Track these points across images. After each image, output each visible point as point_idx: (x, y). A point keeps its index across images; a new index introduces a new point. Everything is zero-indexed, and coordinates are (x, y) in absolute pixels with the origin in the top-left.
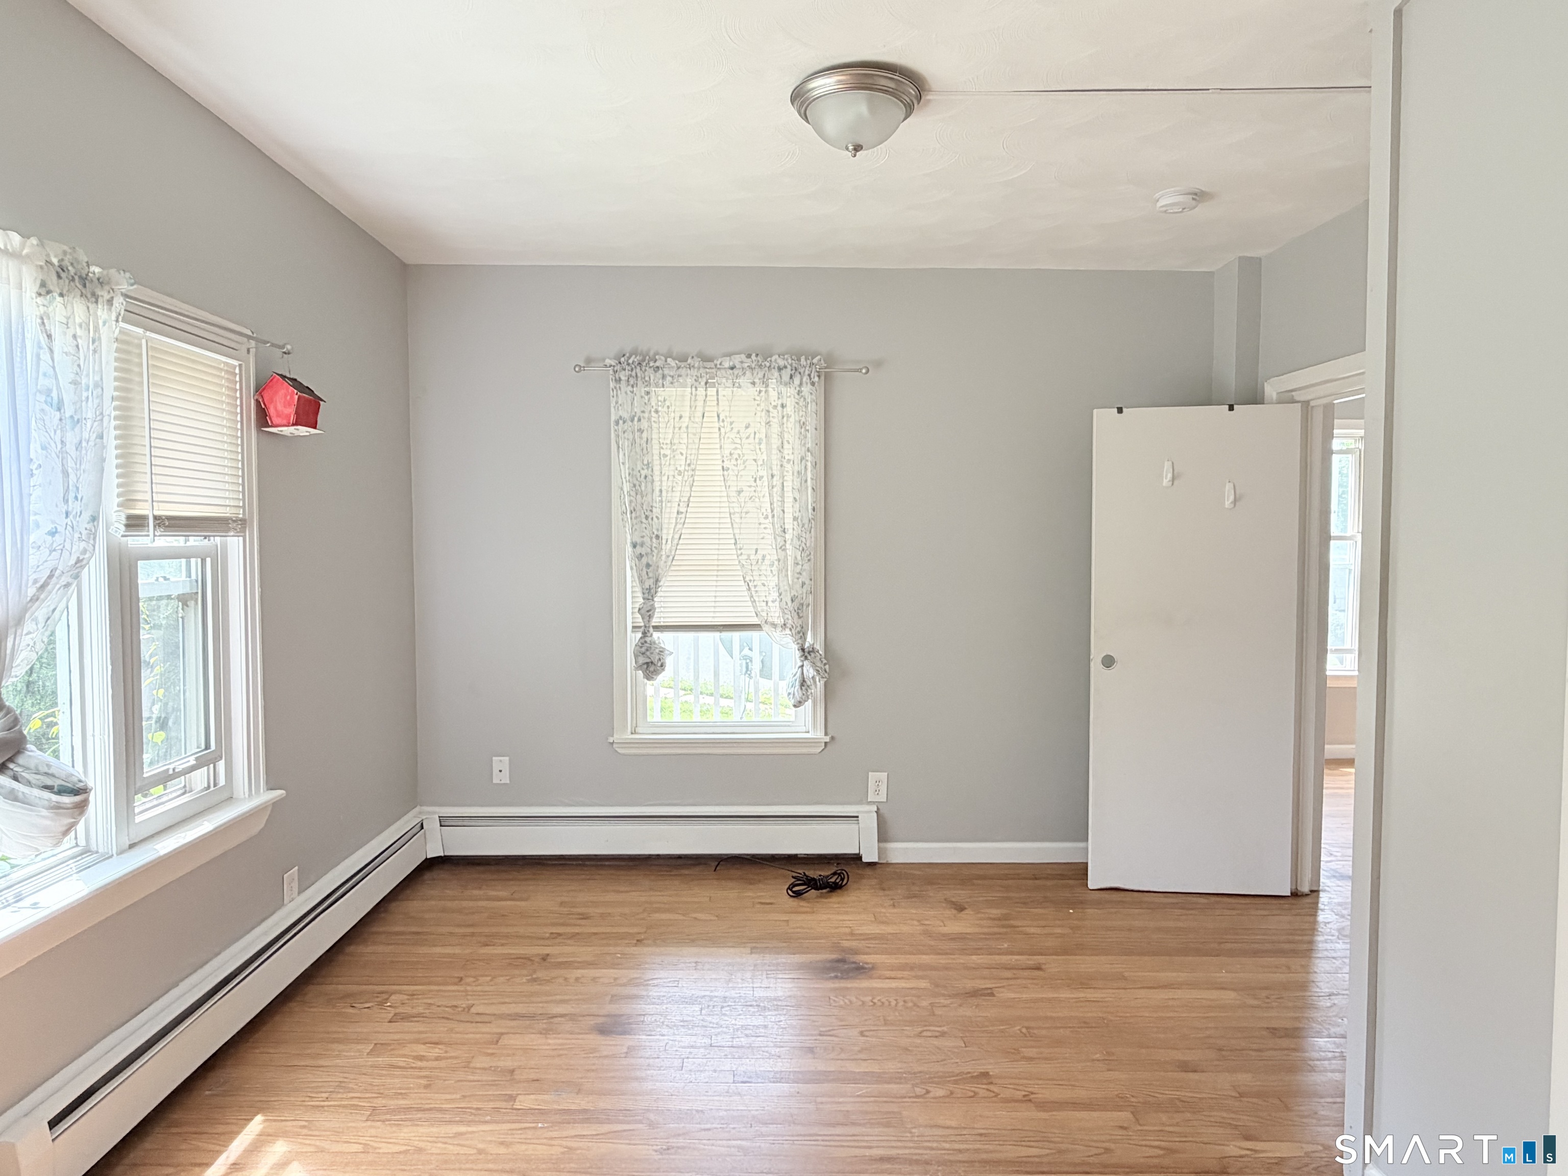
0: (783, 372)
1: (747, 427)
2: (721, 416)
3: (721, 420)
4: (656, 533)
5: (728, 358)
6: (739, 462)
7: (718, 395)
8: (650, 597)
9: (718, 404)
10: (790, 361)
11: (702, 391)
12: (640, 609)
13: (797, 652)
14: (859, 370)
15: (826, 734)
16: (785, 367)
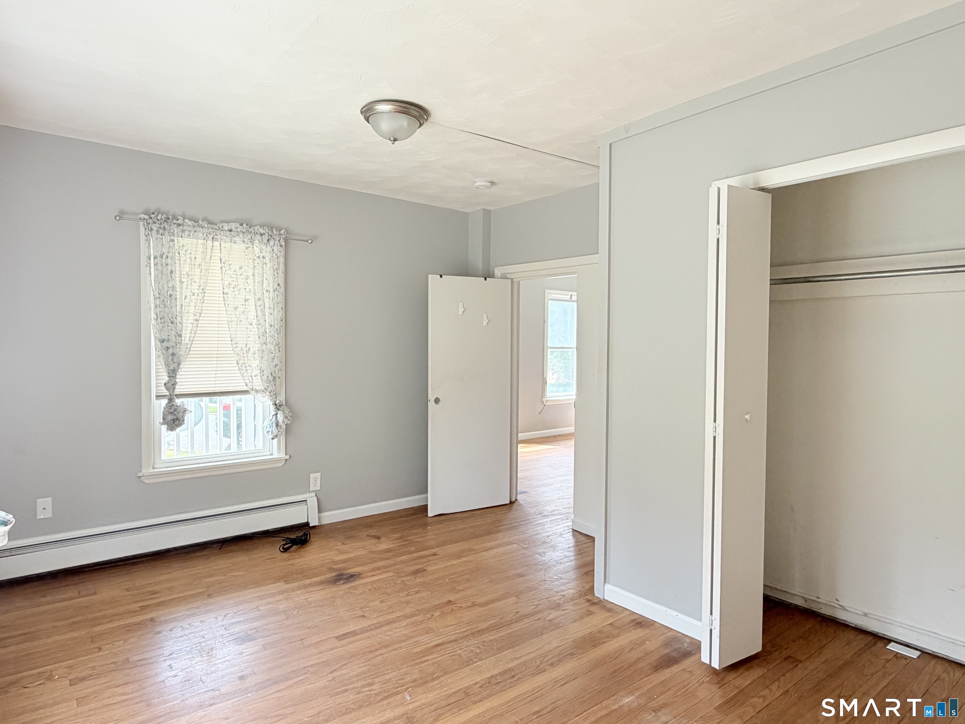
0: (263, 236)
1: (241, 268)
2: (222, 260)
3: (222, 262)
4: (179, 333)
5: (227, 224)
6: (235, 289)
7: (221, 246)
8: (174, 376)
9: (221, 252)
10: (267, 231)
11: (210, 243)
12: (165, 384)
13: (272, 406)
14: (307, 241)
15: (286, 454)
16: (264, 234)
